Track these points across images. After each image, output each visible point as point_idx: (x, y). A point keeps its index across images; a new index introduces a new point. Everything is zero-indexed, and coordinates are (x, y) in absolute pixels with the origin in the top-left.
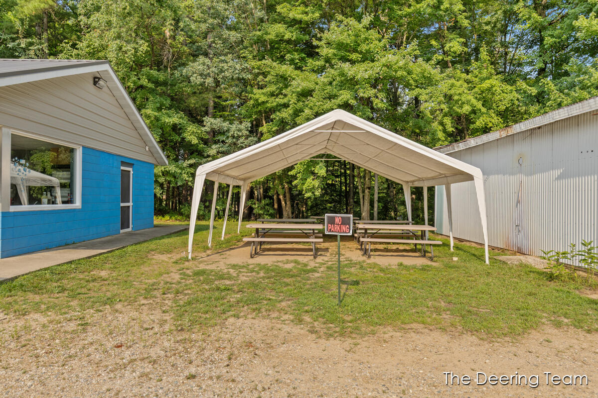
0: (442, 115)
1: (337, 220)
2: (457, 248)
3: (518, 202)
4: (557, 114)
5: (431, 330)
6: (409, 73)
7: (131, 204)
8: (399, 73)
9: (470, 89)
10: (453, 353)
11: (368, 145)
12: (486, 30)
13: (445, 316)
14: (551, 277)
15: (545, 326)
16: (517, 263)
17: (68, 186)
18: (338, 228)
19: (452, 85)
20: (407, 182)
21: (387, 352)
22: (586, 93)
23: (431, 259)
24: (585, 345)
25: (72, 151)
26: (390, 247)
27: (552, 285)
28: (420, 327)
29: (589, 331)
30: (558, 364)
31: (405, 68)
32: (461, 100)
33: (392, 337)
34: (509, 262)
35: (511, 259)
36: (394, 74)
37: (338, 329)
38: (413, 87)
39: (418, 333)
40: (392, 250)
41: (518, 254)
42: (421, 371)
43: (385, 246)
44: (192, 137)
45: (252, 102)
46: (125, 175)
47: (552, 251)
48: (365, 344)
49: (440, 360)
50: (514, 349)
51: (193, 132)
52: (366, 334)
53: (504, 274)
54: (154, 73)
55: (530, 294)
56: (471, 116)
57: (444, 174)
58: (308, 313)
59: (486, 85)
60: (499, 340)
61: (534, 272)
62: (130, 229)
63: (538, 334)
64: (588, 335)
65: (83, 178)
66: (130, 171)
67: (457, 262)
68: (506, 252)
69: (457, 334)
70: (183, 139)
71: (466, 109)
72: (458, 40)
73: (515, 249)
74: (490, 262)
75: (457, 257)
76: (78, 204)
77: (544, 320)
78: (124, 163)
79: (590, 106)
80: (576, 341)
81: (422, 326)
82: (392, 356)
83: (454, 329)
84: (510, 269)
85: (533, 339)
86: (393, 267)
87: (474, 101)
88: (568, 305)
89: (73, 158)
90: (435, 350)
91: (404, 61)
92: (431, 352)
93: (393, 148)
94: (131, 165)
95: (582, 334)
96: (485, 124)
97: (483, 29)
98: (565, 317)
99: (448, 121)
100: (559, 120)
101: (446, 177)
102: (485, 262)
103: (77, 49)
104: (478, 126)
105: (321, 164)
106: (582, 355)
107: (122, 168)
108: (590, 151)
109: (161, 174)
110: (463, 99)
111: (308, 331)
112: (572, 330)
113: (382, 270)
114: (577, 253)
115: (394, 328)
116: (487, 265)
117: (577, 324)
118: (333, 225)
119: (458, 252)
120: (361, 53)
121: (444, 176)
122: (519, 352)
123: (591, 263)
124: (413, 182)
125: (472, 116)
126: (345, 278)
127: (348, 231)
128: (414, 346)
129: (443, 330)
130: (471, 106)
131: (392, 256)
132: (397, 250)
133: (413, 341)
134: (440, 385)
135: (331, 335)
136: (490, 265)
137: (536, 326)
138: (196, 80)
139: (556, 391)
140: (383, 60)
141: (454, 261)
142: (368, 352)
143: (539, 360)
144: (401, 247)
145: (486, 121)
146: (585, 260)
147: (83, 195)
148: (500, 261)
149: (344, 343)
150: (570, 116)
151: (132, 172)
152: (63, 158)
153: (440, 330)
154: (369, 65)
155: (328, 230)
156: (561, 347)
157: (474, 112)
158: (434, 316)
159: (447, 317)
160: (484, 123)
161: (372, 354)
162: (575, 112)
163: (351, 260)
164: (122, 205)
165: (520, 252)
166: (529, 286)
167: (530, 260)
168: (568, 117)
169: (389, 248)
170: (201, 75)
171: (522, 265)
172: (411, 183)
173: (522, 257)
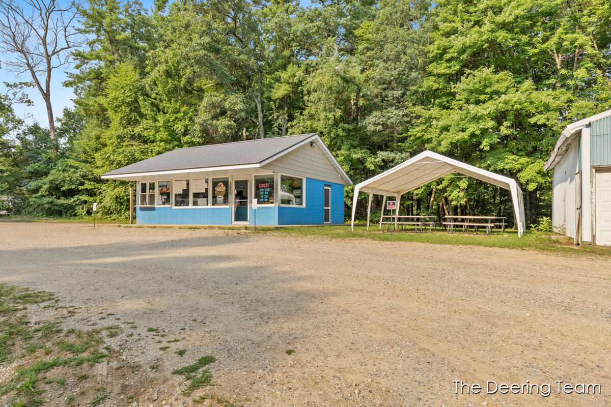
3: (564, 201)
7: (330, 208)
17: (299, 197)
25: (301, 180)
44: (371, 165)
45: (412, 138)
46: (327, 191)
51: (371, 162)
54: (346, 126)
62: (330, 222)
65: (306, 193)
66: (329, 190)
70: (365, 167)
76: (304, 206)
78: (326, 185)
89: (301, 184)
94: (330, 186)
103: (303, 115)
105: (464, 180)
107: (325, 188)
109: (351, 191)
120: (487, 94)
138: (371, 128)
147: (306, 201)
151: (330, 190)
152: (296, 183)
164: (325, 208)
170: (374, 124)
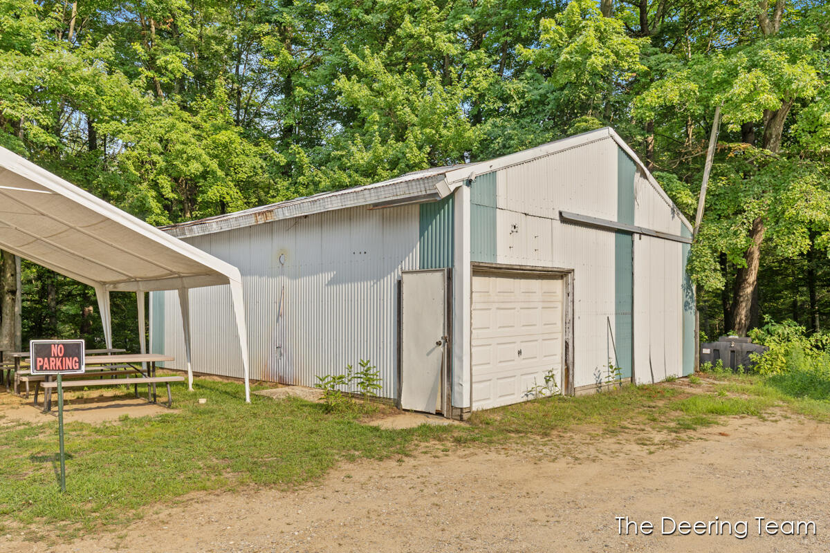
0: (155, 171)
1: (54, 350)
2: (197, 385)
3: (279, 315)
4: (329, 203)
5: (218, 495)
6: (100, 92)
8: (83, 88)
9: (200, 138)
10: (258, 513)
11: (43, 215)
12: (216, 51)
13: (227, 475)
14: (328, 409)
15: (340, 463)
16: (284, 397)
18: (59, 363)
19: (173, 127)
20: (104, 283)
21: (174, 535)
22: (345, 175)
23: (168, 405)
24: (382, 473)
26: (86, 394)
27: (330, 417)
28: (201, 494)
29: (381, 459)
30: (366, 496)
31: (93, 82)
32: (185, 152)
33: (170, 515)
34: (274, 397)
35: (276, 393)
36: (73, 87)
37: (79, 525)
38: (107, 118)
39: (202, 502)
40: (93, 399)
41: (280, 385)
42: (232, 543)
43: (78, 394)
47: (328, 376)
48: (134, 534)
49: (247, 524)
50: (320, 493)
52: (128, 521)
53: (273, 413)
55: (312, 432)
56: (199, 182)
57: (178, 273)
58: (7, 516)
59: (223, 137)
60: (302, 487)
61: (306, 406)
63: (336, 472)
64: (381, 463)
67: (206, 404)
68: (265, 384)
69: (252, 492)
71: (195, 167)
72: (178, 54)
73: (276, 379)
74: (251, 399)
75: (203, 398)
77: (337, 457)
79: (365, 198)
80: (372, 471)
81: (204, 493)
82: (184, 536)
83: (245, 488)
84: (278, 405)
85: (334, 478)
86: (115, 424)
87: (205, 157)
88: (353, 437)
90: (236, 516)
91: (91, 69)
92: (231, 519)
93: (100, 225)
95: (376, 464)
96: (220, 196)
97: (213, 49)
98: (355, 450)
99: (165, 182)
100: (333, 211)
101: (180, 277)
102: (245, 400)
104: (211, 199)
106: (383, 483)
108: (363, 253)
110: (189, 150)
111: (25, 540)
112: (365, 461)
113: (97, 431)
114: (356, 375)
115: (166, 504)
116: (249, 404)
117: (368, 454)
118: (46, 359)
119: (201, 390)
121: (177, 275)
122: (327, 495)
123: (368, 386)
124: (115, 283)
125: (201, 182)
126: (39, 453)
127: (77, 367)
128: (206, 518)
129: (233, 491)
130: (201, 164)
131: (99, 408)
132: (101, 399)
133: (202, 513)
134: (260, 550)
135: (73, 536)
136: (253, 404)
137: (332, 464)
139: (373, 521)
140: (51, 57)
141: (202, 404)
142: (147, 542)
143: (348, 496)
144: (108, 393)
145: (221, 192)
146: (363, 383)
148: (264, 397)
149: (102, 541)
150: (344, 207)
153: (229, 493)
154: (18, 58)
155: (36, 368)
156: (362, 480)
157: (204, 175)
158: (213, 478)
159: (229, 475)
160: (218, 194)
161: (154, 542)
162: (349, 203)
163: (28, 423)
165: (283, 382)
166: (307, 423)
167: (297, 392)
168: (341, 207)
169: (85, 397)
171: (291, 400)
172: (112, 286)
173: (286, 389)
